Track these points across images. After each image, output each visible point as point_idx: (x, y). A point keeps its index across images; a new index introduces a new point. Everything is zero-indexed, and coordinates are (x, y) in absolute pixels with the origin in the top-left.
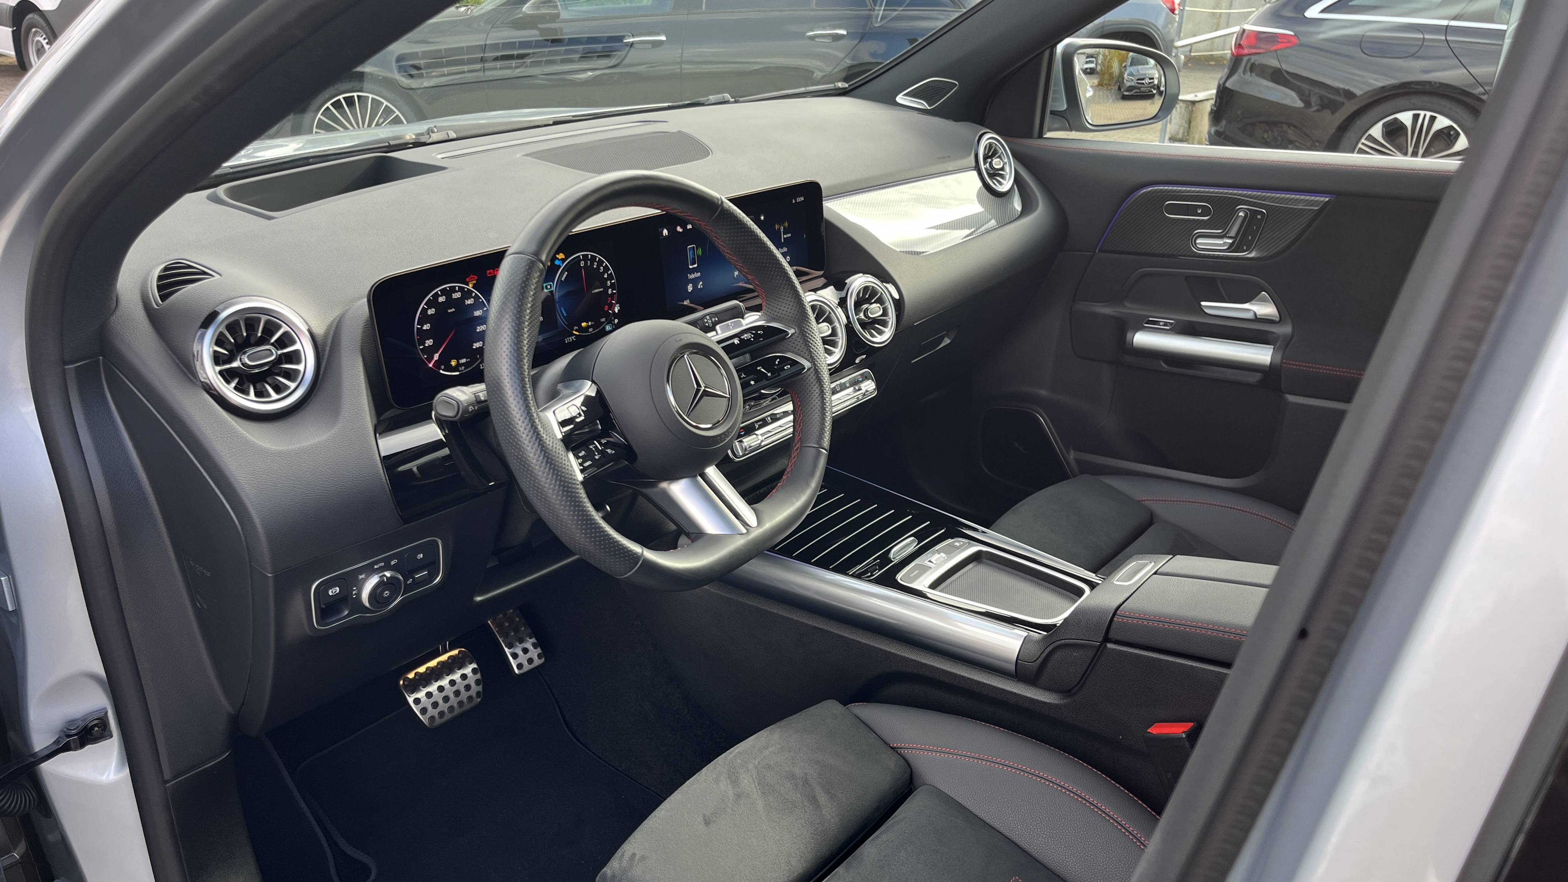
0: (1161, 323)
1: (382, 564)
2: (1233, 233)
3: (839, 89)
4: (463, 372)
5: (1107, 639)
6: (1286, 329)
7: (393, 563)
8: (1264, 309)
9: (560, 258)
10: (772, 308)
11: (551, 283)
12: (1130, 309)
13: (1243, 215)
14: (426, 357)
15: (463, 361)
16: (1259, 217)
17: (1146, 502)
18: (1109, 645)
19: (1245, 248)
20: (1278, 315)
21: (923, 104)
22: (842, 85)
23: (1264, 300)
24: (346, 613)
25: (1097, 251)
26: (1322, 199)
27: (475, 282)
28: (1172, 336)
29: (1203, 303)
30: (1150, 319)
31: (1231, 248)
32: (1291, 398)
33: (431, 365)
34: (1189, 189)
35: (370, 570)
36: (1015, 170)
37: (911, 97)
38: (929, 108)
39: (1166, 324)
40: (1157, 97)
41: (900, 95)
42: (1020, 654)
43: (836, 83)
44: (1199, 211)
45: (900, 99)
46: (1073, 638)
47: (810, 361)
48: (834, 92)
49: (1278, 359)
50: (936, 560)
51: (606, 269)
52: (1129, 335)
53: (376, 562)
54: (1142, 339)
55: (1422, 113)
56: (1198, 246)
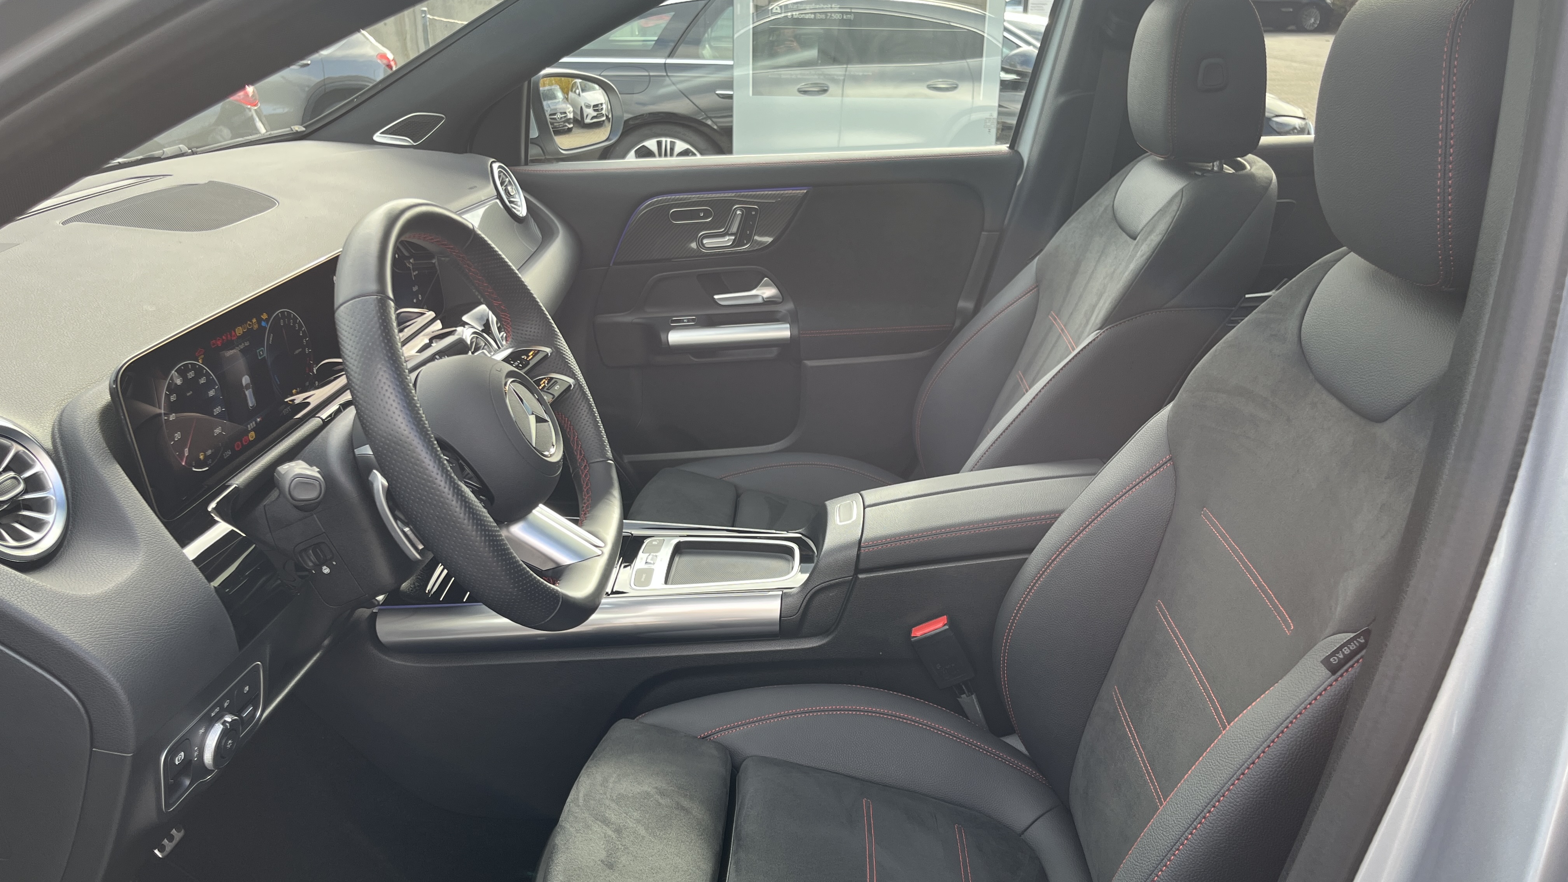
0: (685, 321)
1: (217, 710)
2: (734, 229)
3: (297, 132)
4: (212, 465)
5: (858, 570)
6: (789, 306)
7: (226, 705)
8: (766, 292)
9: (264, 318)
10: (522, 332)
11: (262, 348)
12: (652, 313)
13: (741, 213)
14: (177, 454)
15: (209, 452)
16: (753, 213)
17: (726, 478)
18: (860, 576)
19: (745, 242)
20: (781, 296)
21: (405, 141)
22: (299, 128)
23: (766, 285)
24: (187, 782)
25: (611, 265)
26: (802, 191)
27: (203, 356)
28: (698, 330)
29: (716, 297)
30: (674, 319)
31: (736, 243)
32: (809, 363)
33: (183, 464)
34: (685, 196)
35: (210, 722)
36: (525, 197)
37: (390, 134)
38: (415, 144)
39: (689, 321)
40: (606, 122)
41: (378, 134)
42: (782, 612)
43: (292, 127)
44: (702, 215)
45: (378, 137)
46: (828, 580)
47: (573, 377)
48: (290, 137)
49: (796, 332)
50: (651, 560)
51: (300, 326)
52: (663, 337)
53: (212, 710)
54: (675, 337)
55: (663, 140)
56: (706, 246)
